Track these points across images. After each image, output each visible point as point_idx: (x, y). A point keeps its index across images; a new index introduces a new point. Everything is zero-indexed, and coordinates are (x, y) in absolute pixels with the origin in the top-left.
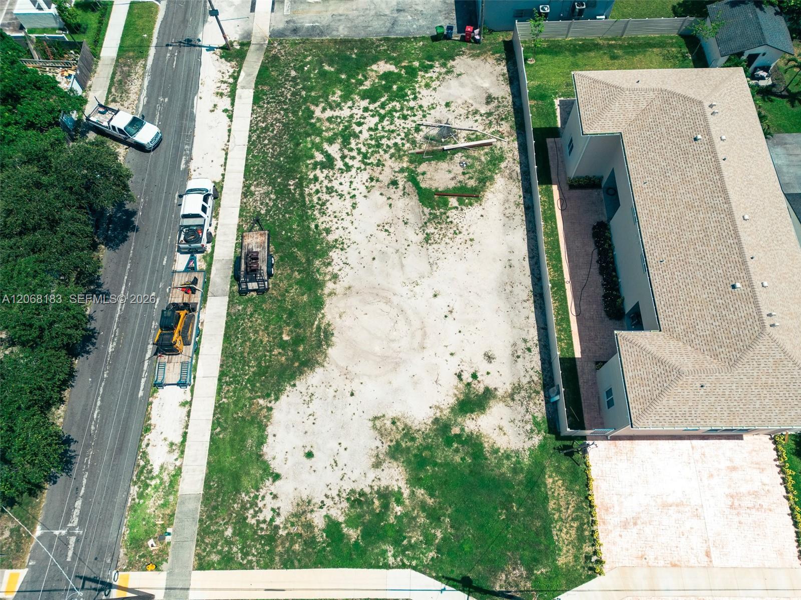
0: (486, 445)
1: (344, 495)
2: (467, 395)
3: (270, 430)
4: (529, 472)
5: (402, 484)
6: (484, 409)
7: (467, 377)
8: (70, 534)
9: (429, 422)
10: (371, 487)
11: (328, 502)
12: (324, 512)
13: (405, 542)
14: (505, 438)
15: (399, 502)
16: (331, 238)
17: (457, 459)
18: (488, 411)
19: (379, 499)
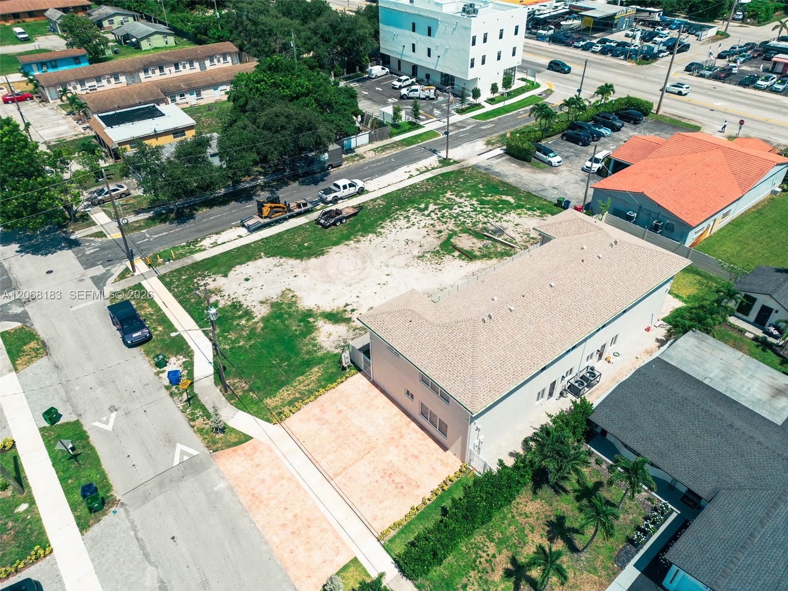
0: (314, 334)
1: (234, 300)
2: (338, 313)
3: (249, 263)
4: (314, 358)
5: (259, 316)
6: (335, 323)
7: (349, 308)
8: (149, 238)
9: (306, 309)
10: (248, 306)
11: (226, 297)
12: (219, 298)
13: (226, 334)
14: (326, 339)
15: (248, 320)
16: (379, 230)
17: (294, 328)
18: (336, 325)
19: (243, 312)
